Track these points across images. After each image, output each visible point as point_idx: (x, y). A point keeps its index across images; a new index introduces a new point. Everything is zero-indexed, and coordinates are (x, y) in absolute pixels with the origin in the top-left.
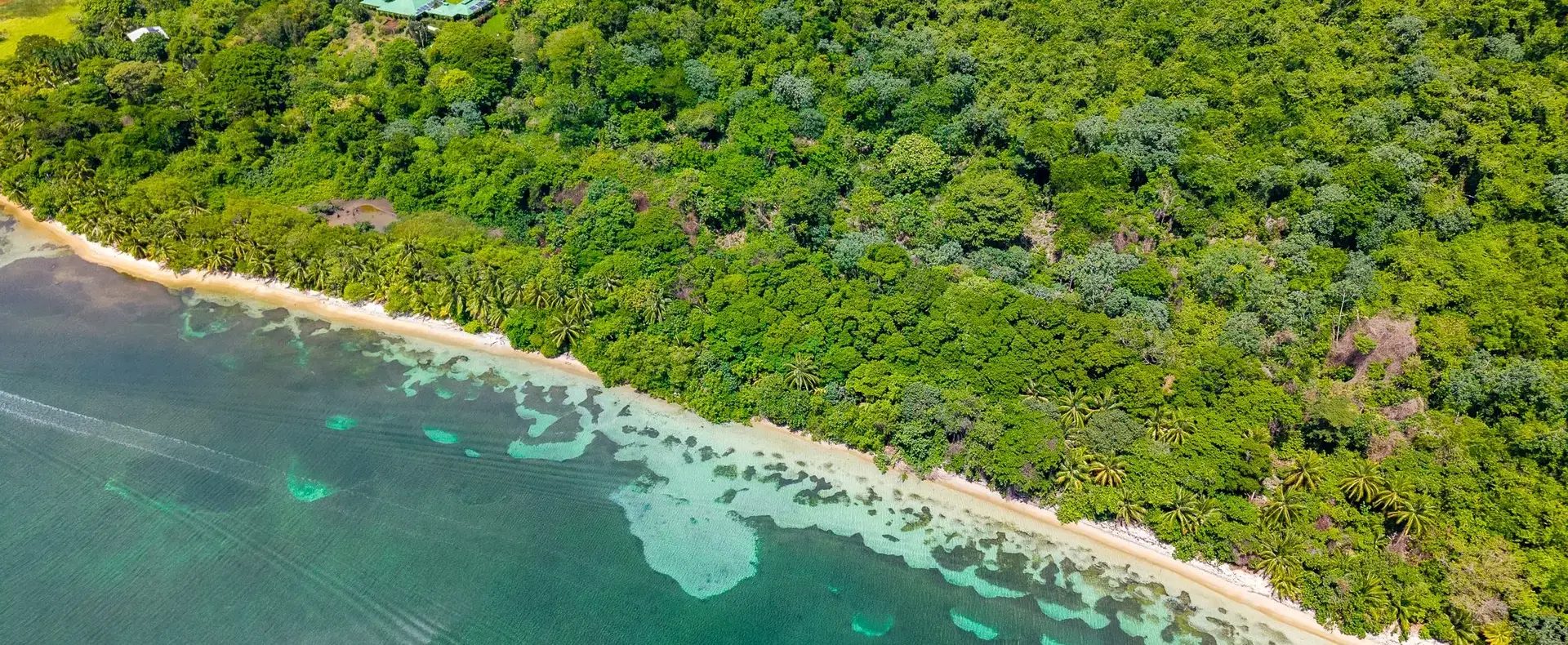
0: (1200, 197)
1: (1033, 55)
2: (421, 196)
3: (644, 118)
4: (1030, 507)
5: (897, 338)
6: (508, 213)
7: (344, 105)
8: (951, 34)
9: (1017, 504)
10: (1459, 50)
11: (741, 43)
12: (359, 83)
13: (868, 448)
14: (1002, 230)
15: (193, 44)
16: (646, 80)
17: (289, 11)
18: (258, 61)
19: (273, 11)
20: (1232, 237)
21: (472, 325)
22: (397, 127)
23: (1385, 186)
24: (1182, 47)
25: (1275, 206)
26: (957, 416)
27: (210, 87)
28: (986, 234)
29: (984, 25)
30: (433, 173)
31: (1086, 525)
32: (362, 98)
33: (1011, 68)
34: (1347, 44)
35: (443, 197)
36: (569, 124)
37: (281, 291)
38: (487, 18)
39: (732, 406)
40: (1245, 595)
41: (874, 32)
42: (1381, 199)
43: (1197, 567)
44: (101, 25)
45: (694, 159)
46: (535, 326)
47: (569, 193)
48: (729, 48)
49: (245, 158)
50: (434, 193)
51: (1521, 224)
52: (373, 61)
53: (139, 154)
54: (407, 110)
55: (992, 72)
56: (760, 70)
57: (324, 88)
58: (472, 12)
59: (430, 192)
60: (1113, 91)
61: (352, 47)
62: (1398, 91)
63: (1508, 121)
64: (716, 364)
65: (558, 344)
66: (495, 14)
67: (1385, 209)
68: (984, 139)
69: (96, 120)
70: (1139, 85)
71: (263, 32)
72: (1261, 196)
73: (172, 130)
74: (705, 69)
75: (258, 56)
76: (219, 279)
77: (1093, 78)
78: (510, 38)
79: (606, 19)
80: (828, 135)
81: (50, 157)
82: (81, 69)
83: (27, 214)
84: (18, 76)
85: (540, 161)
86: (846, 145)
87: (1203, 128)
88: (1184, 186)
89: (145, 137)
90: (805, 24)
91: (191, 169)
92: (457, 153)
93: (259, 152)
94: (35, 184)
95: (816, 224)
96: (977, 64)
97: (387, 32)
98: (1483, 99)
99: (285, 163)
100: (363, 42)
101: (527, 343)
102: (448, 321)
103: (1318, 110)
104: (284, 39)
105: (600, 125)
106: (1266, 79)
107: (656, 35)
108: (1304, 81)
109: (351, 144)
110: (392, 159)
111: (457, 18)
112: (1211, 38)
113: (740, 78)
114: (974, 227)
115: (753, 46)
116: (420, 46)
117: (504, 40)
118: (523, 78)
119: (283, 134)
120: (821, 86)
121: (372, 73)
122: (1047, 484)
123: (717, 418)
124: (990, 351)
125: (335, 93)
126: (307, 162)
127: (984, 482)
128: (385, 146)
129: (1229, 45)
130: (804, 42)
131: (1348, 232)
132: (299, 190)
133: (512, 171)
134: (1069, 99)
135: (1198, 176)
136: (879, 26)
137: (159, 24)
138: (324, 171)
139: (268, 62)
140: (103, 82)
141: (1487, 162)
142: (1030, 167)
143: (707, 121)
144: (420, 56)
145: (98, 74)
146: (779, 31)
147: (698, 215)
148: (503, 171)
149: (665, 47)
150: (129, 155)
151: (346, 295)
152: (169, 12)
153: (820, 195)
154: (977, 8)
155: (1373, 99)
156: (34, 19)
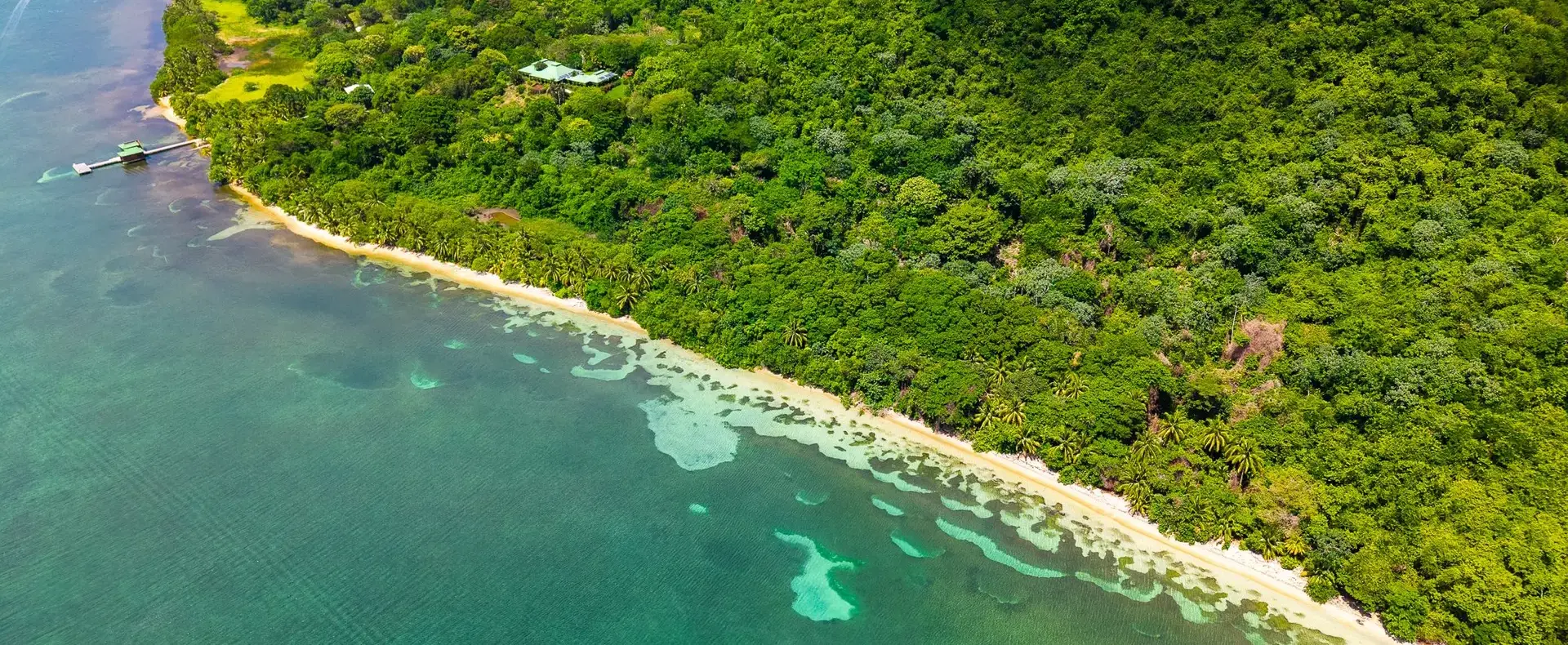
0: (1139, 232)
1: (1025, 123)
2: (540, 208)
3: (716, 156)
4: (954, 440)
5: (870, 312)
6: (602, 220)
7: (494, 139)
8: (963, 105)
9: (944, 437)
10: (1368, 128)
11: (797, 106)
12: (508, 127)
13: (837, 391)
14: (973, 247)
15: (391, 95)
16: (720, 131)
17: (464, 74)
18: (436, 107)
19: (453, 73)
20: (1166, 267)
21: (563, 291)
22: (530, 156)
23: (1280, 226)
24: (1148, 122)
25: (1200, 242)
26: (904, 367)
27: (398, 123)
28: (960, 250)
29: (992, 100)
30: (552, 190)
31: (993, 455)
32: (508, 136)
33: (1007, 133)
34: (1280, 122)
35: (558, 209)
36: (659, 162)
37: (427, 261)
38: (612, 87)
39: (742, 356)
40: (1108, 509)
41: (901, 101)
42: (1279, 237)
43: (1076, 490)
44: (326, 81)
45: (748, 188)
46: (606, 293)
47: (649, 207)
48: (787, 109)
49: (417, 173)
50: (550, 206)
51: (1393, 260)
52: (520, 111)
53: (341, 165)
54: (540, 146)
55: (991, 135)
56: (807, 126)
57: (482, 127)
58: (600, 81)
59: (547, 205)
60: (1087, 153)
61: (507, 102)
62: (1312, 158)
63: (1395, 182)
64: (733, 324)
65: (621, 307)
66: (619, 84)
67: (1283, 244)
68: (979, 186)
69: (315, 141)
70: (1109, 149)
71: (444, 90)
72: (1191, 236)
73: (367, 150)
74: (765, 124)
75: (436, 103)
76: (385, 251)
77: (1071, 141)
78: (626, 101)
79: (698, 86)
80: (855, 176)
81: (279, 162)
82: (309, 108)
83: (258, 201)
84: (264, 111)
85: (632, 183)
86: (868, 184)
87: (1154, 182)
88: (1125, 222)
89: (348, 154)
90: (847, 93)
91: (377, 178)
92: (571, 177)
93: (427, 169)
94: (266, 180)
95: (830, 238)
96: (978, 128)
97: (534, 92)
98: (1377, 164)
99: (444, 179)
100: (515, 99)
101: (599, 305)
102: (546, 288)
103: (1250, 172)
104: (458, 94)
105: (683, 163)
106: (1209, 147)
107: (732, 98)
108: (1239, 149)
109: (494, 167)
110: (523, 179)
111: (590, 84)
112: (1170, 114)
113: (793, 131)
114: (951, 243)
115: (806, 108)
116: (558, 103)
117: (623, 101)
118: (632, 129)
119: (445, 159)
120: (854, 140)
121: (519, 121)
122: (965, 421)
123: (730, 364)
124: (940, 326)
125: (489, 132)
126: (461, 179)
127: (922, 421)
128: (518, 169)
129: (1185, 120)
130: (844, 106)
131: (1250, 261)
132: (452, 198)
133: (609, 189)
134: (1050, 158)
135: (1135, 216)
136: (906, 96)
137: (369, 83)
138: (473, 187)
139: (444, 108)
140: (323, 117)
141: (1371, 211)
142: (1008, 205)
143: (762, 162)
144: (556, 110)
145: (320, 111)
146: (824, 98)
147: (743, 229)
148: (601, 190)
149: (738, 107)
150: (334, 165)
151: (473, 266)
152: (378, 75)
153: (836, 215)
154: (987, 87)
155: (1291, 163)
156: (279, 77)
